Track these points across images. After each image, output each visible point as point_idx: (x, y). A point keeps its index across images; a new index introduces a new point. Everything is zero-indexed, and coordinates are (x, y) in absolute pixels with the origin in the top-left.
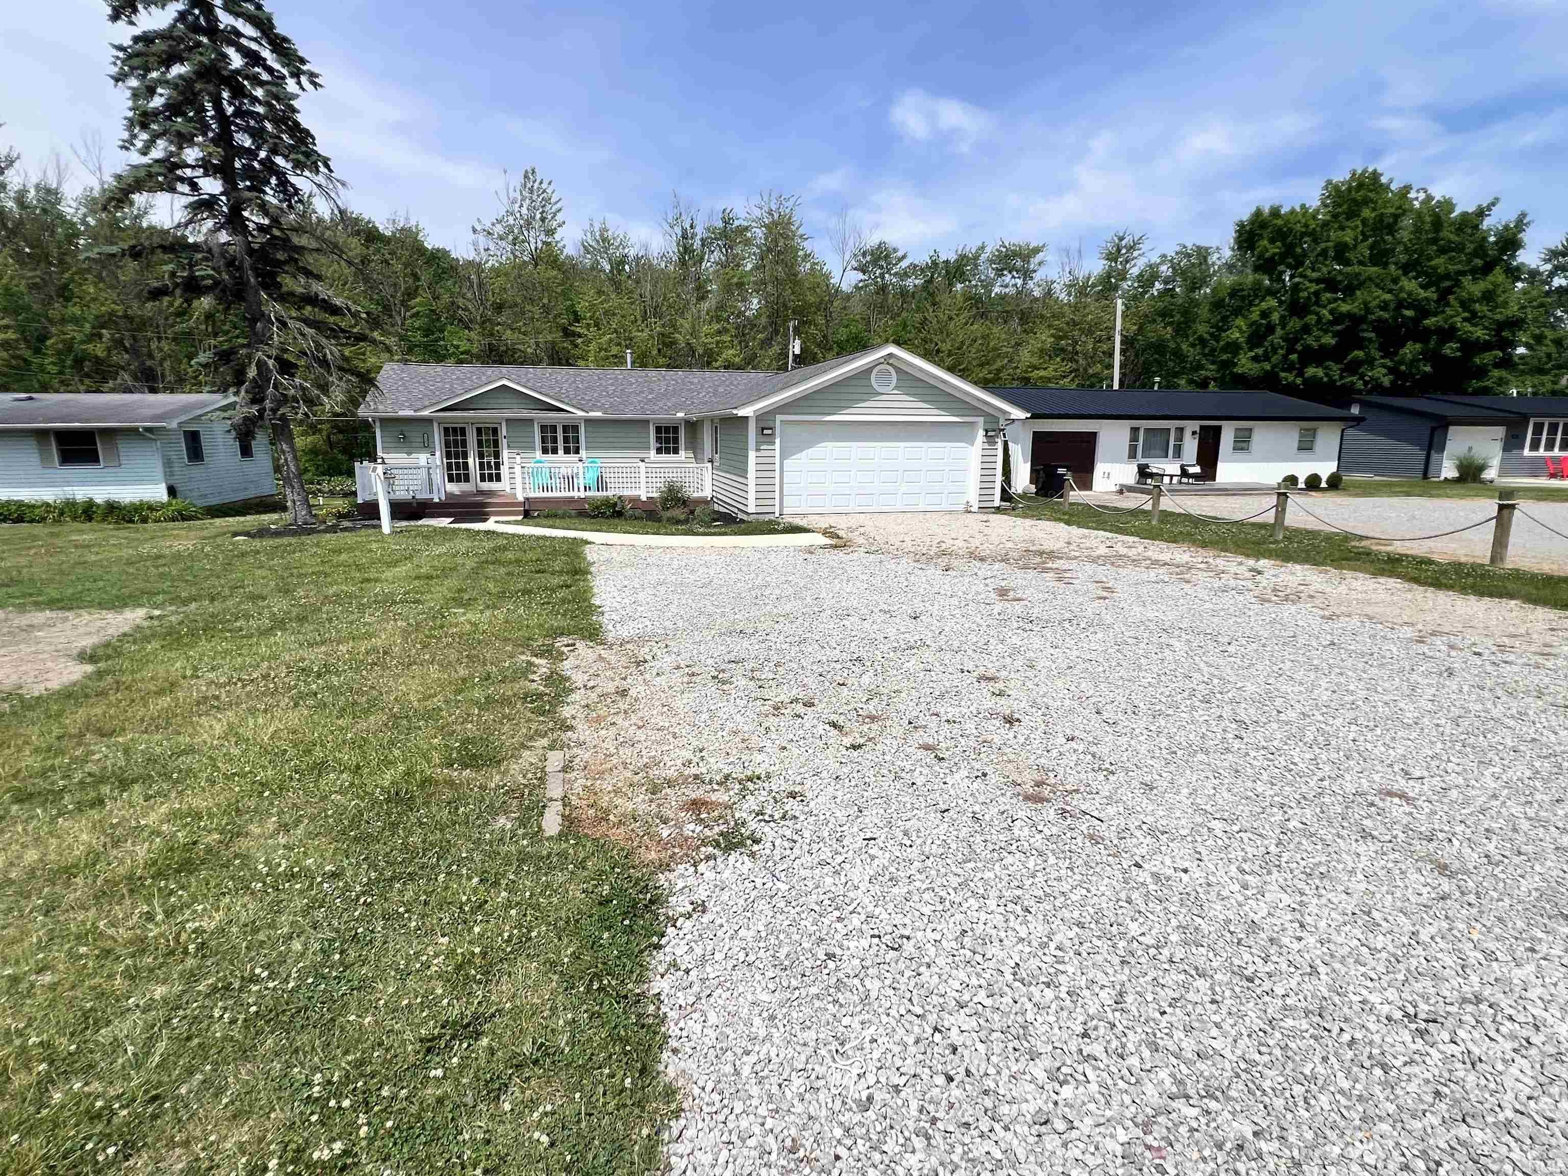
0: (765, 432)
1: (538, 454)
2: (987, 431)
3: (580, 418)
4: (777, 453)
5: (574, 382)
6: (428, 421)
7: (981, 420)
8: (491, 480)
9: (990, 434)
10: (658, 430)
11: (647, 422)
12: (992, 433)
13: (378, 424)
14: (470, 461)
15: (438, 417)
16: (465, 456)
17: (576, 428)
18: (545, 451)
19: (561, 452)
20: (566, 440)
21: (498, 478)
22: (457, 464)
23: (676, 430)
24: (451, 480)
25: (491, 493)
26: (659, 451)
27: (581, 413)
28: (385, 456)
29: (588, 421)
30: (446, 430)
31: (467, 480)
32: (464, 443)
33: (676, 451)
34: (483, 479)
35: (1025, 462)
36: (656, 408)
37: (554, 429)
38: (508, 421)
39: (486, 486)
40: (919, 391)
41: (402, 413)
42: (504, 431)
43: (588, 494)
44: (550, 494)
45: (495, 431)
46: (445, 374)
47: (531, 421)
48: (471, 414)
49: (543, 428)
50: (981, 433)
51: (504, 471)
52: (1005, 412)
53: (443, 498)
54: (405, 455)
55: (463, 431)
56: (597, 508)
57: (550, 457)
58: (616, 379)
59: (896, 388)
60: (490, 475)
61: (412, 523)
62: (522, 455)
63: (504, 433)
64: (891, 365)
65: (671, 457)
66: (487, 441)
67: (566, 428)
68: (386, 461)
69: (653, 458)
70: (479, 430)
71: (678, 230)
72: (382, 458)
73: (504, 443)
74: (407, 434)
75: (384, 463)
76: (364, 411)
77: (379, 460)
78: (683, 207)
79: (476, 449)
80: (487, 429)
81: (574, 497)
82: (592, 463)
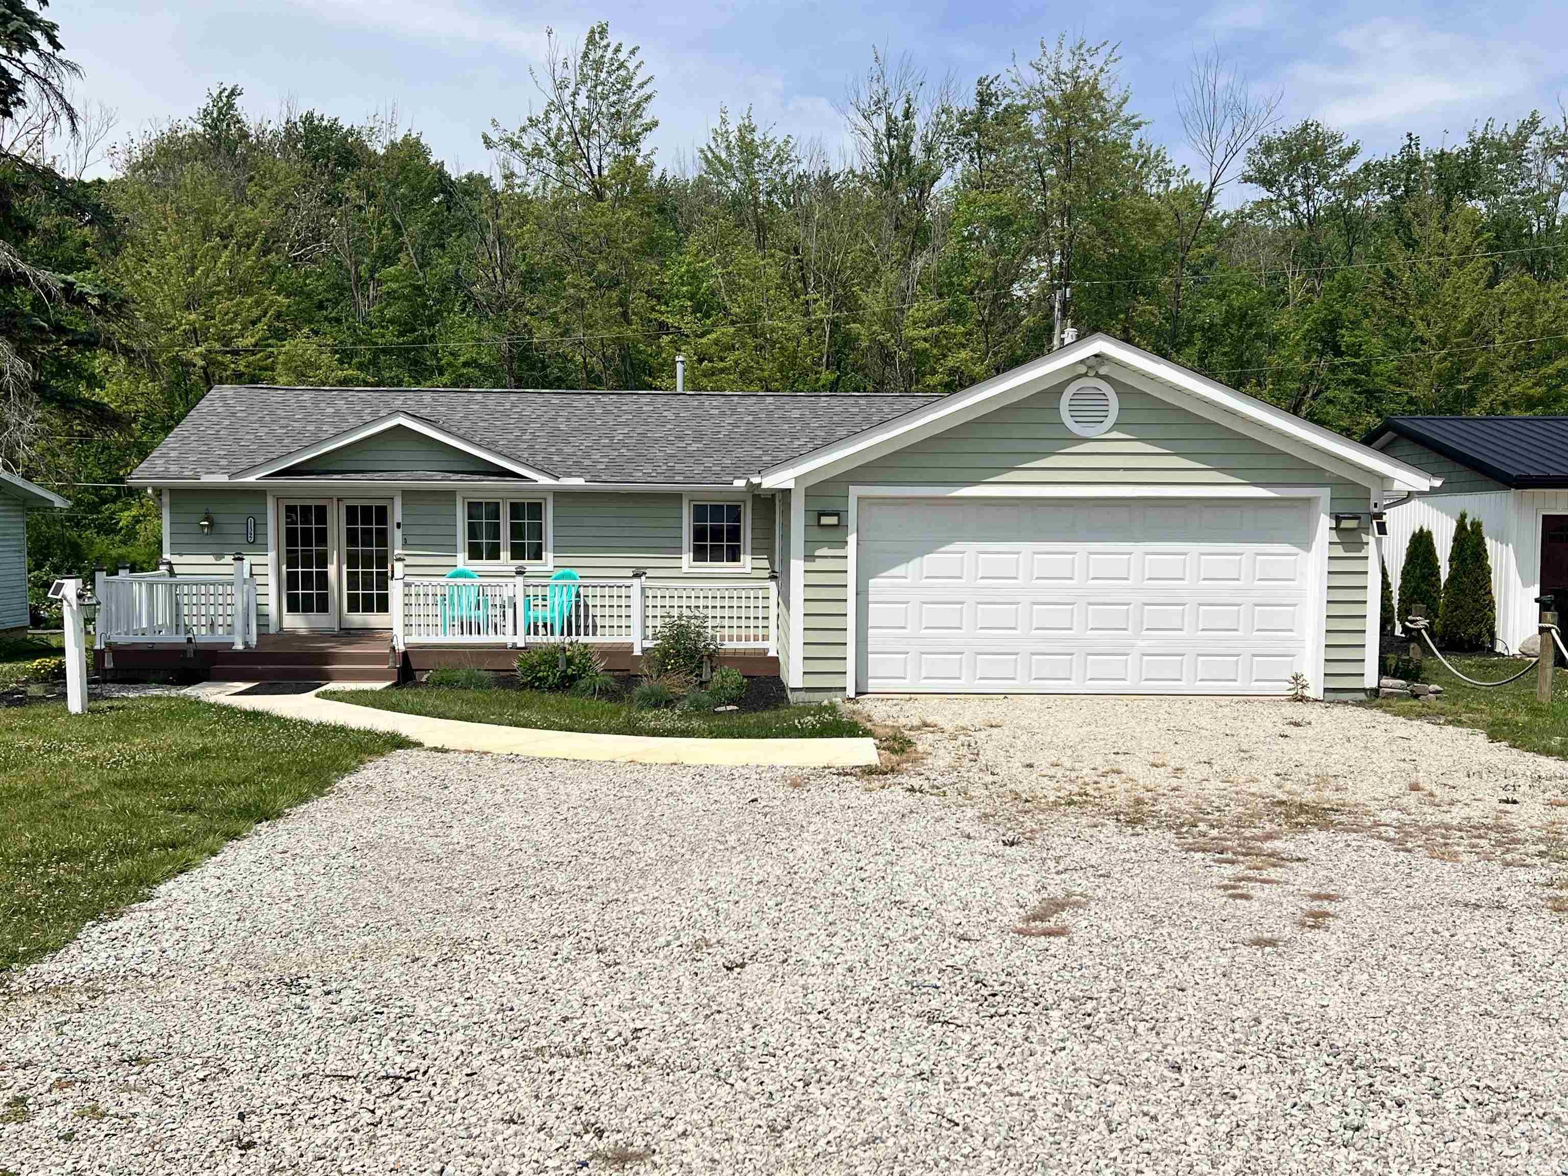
0: (825, 520)
1: (462, 559)
2: (1338, 519)
3: (546, 489)
4: (851, 565)
5: (553, 419)
6: (256, 494)
7: (1324, 494)
8: (368, 608)
9: (1345, 524)
10: (699, 512)
11: (677, 497)
12: (1352, 524)
13: (166, 499)
14: (332, 570)
15: (273, 487)
16: (323, 561)
17: (536, 509)
18: (475, 553)
19: (505, 555)
20: (516, 531)
21: (383, 606)
22: (307, 576)
23: (735, 512)
24: (292, 608)
25: (366, 633)
26: (700, 554)
27: (544, 480)
28: (175, 559)
29: (561, 495)
30: (290, 509)
31: (323, 607)
32: (322, 537)
33: (734, 556)
34: (353, 607)
35: (1526, 584)
36: (698, 469)
37: (494, 510)
38: (408, 495)
39: (358, 619)
40: (1174, 432)
41: (207, 479)
42: (397, 514)
43: (532, 639)
44: (475, 639)
45: (382, 514)
46: (316, 404)
47: (450, 495)
48: (335, 481)
49: (474, 508)
50: (1325, 522)
51: (395, 590)
52: (1383, 479)
53: (253, 640)
54: (210, 559)
55: (321, 513)
57: (484, 565)
58: (640, 411)
59: (1117, 426)
60: (368, 599)
61: (174, 693)
62: (409, 561)
63: (398, 517)
64: (1105, 378)
65: (725, 567)
66: (367, 532)
67: (516, 510)
68: (177, 569)
69: (685, 569)
70: (351, 511)
71: (880, 123)
72: (169, 563)
73: (397, 536)
74: (217, 518)
75: (172, 573)
76: (140, 475)
77: (163, 569)
78: (891, 79)
79: (344, 548)
80: (367, 510)
81: (504, 646)
82: (563, 577)
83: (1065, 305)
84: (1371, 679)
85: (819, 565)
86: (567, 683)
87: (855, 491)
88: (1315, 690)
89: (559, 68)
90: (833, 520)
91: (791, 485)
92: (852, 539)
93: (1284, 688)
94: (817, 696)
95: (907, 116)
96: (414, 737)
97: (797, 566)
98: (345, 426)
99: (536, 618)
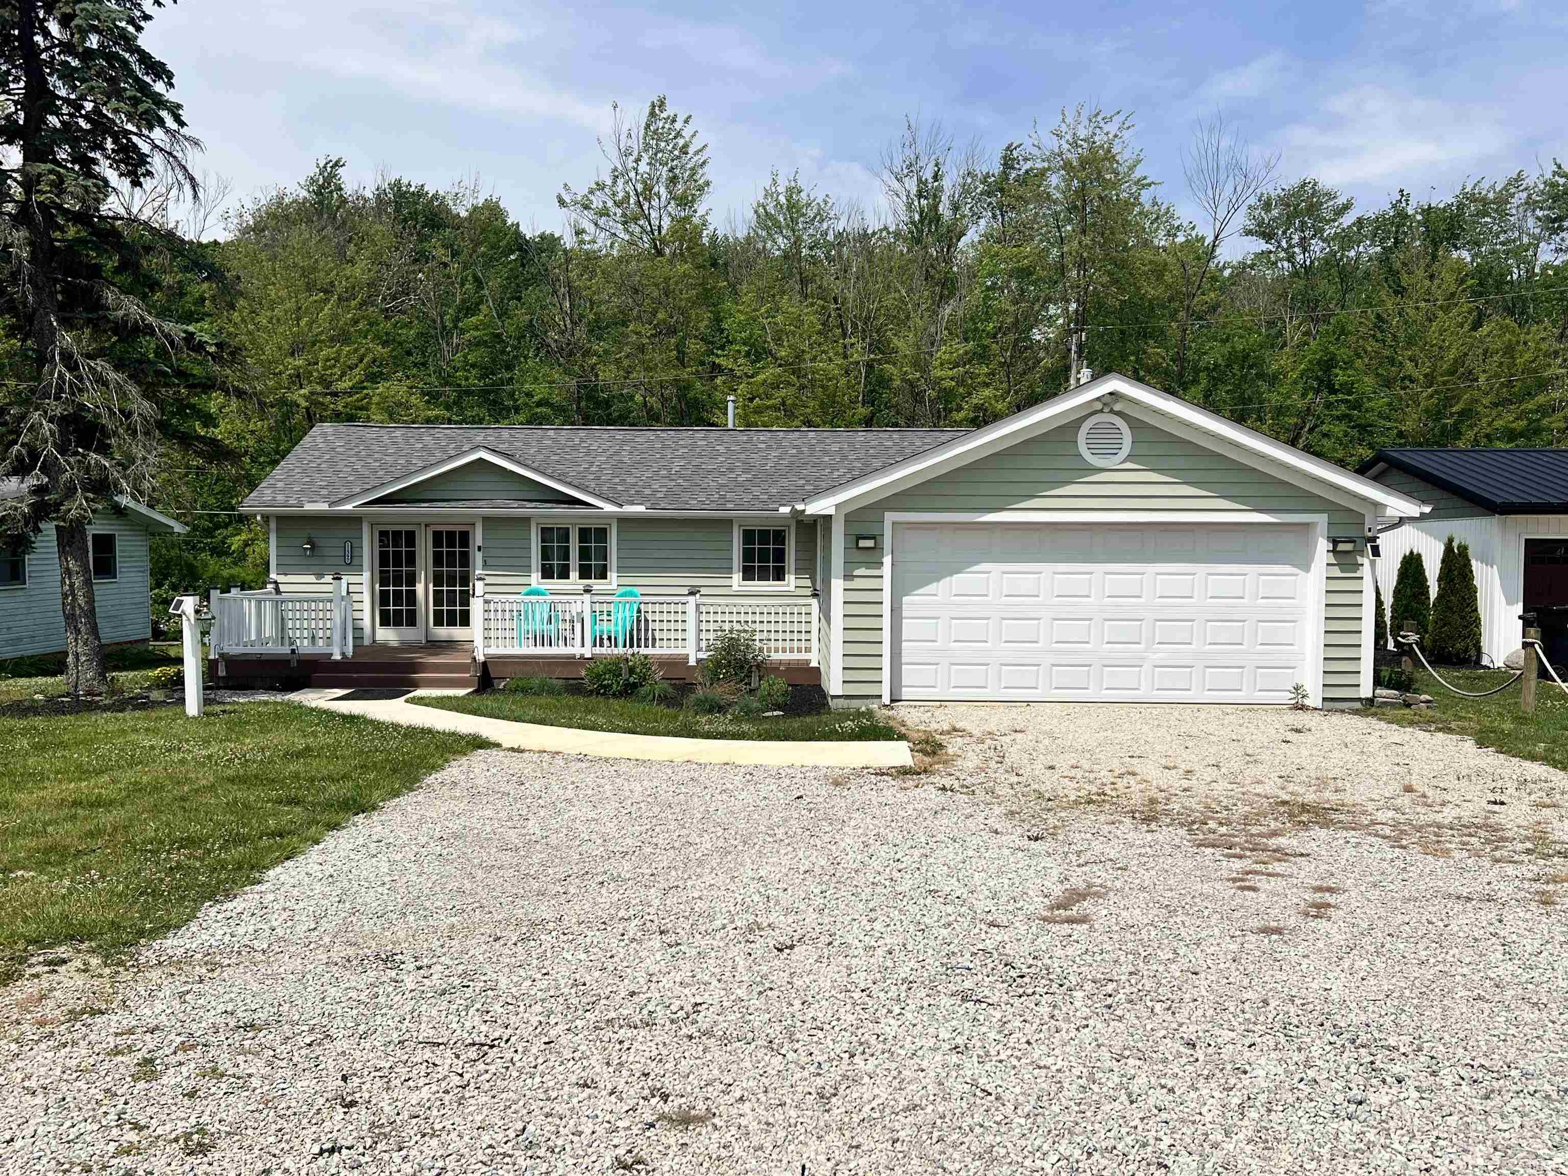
0: (863, 543)
1: (535, 578)
2: (1335, 542)
3: (610, 516)
4: (886, 584)
5: (616, 453)
6: (353, 521)
7: (1321, 520)
8: (452, 623)
9: (1341, 547)
10: (748, 536)
11: (729, 522)
12: (1348, 547)
13: (273, 525)
14: (420, 588)
15: (367, 515)
16: (412, 581)
17: (602, 534)
18: (547, 573)
19: (574, 575)
20: (584, 554)
21: (465, 620)
22: (398, 594)
23: (779, 536)
24: (385, 622)
25: (450, 645)
26: (748, 574)
27: (609, 508)
28: (280, 579)
29: (625, 521)
30: (383, 534)
31: (412, 622)
32: (411, 559)
33: (779, 575)
34: (438, 622)
35: (1510, 602)
36: (747, 497)
37: (564, 535)
38: (487, 520)
39: (444, 632)
40: (1181, 463)
41: (309, 507)
42: (478, 538)
43: (598, 650)
44: (546, 650)
45: (465, 538)
46: (407, 441)
47: (525, 521)
48: (423, 509)
49: (546, 533)
50: (1323, 546)
51: (476, 607)
52: (1376, 505)
53: (350, 651)
54: (312, 579)
55: (411, 538)
56: (598, 676)
57: (556, 584)
58: (694, 446)
59: (1130, 458)
60: (451, 613)
61: (279, 698)
62: (489, 580)
63: (479, 541)
64: (1119, 414)
65: (771, 586)
66: (451, 555)
67: (584, 534)
68: (282, 588)
69: (735, 587)
70: (437, 536)
71: (912, 185)
72: (276, 582)
73: (478, 558)
74: (318, 542)
75: (278, 591)
76: (251, 503)
77: (270, 587)
78: (921, 147)
79: (431, 569)
80: (451, 534)
81: (574, 656)
82: (624, 595)
83: (1080, 347)
84: (1366, 690)
85: (857, 583)
86: (629, 690)
87: (890, 517)
88: (1314, 700)
89: (623, 138)
90: (870, 543)
91: (832, 511)
92: (887, 560)
93: (1286, 697)
94: (855, 703)
95: (936, 177)
96: (493, 738)
97: (838, 585)
98: (433, 460)
99: (602, 632)
